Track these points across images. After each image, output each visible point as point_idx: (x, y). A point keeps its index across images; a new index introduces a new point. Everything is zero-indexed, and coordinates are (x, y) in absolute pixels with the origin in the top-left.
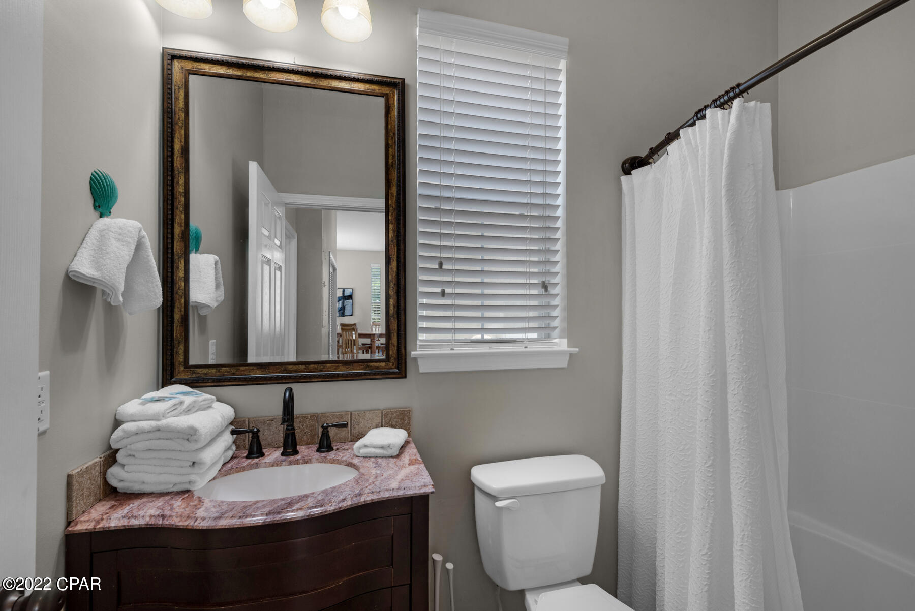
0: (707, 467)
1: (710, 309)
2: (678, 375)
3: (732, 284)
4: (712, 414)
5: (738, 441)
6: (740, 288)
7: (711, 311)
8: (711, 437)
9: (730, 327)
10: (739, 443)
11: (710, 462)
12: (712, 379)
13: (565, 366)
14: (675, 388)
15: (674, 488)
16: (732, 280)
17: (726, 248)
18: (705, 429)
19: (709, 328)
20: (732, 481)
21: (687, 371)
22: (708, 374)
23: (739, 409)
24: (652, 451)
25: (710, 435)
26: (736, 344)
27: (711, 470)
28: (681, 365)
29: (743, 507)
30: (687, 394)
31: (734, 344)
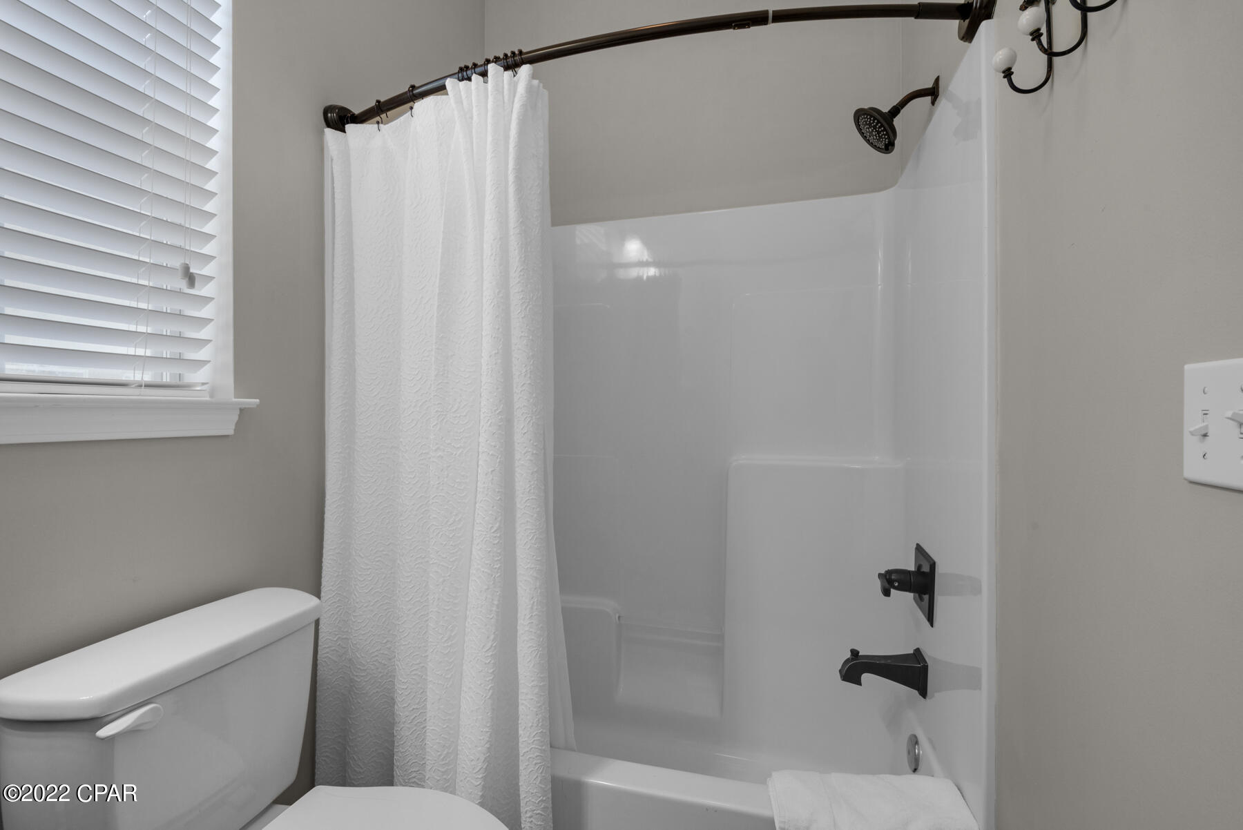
0: (493, 533)
1: (497, 327)
2: (447, 421)
3: (522, 296)
4: (499, 462)
5: (528, 490)
6: (529, 302)
7: (499, 329)
8: (498, 492)
9: (519, 349)
10: (529, 492)
11: (498, 524)
12: (500, 417)
13: (231, 432)
14: (444, 439)
15: (441, 580)
16: (522, 291)
17: (515, 250)
18: (492, 483)
19: (497, 351)
20: (518, 543)
21: (458, 415)
22: (495, 411)
23: (530, 450)
24: (381, 549)
25: (497, 490)
26: (526, 371)
27: (498, 535)
28: (451, 406)
29: (533, 568)
30: (458, 446)
31: (524, 370)
